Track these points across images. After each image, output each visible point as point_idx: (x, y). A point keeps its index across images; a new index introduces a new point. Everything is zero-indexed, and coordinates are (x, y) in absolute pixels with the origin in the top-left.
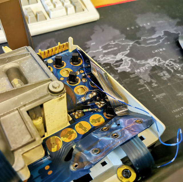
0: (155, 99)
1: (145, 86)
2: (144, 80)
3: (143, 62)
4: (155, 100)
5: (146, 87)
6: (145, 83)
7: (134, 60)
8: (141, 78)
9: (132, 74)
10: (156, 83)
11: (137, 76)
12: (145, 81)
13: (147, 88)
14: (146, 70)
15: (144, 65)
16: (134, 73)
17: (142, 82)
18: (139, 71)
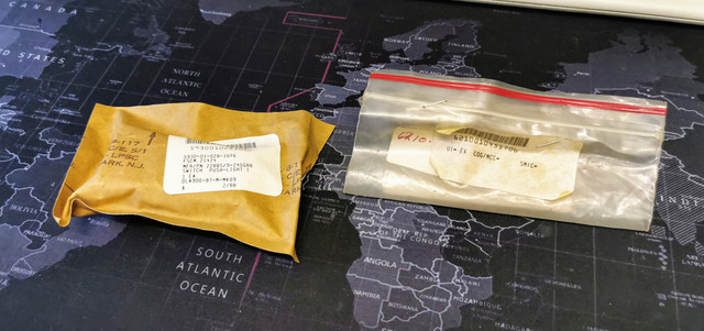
0: (662, 296)
1: (660, 250)
2: (669, 233)
4: (662, 301)
5: (661, 254)
6: (666, 243)
7: (682, 166)
8: (665, 225)
12: (672, 236)
13: (663, 257)
17: (656, 234)
18: (673, 200)
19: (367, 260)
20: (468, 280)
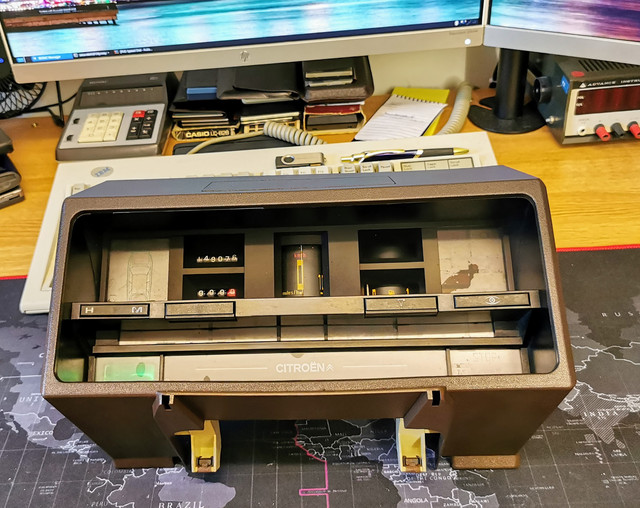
0: (607, 481)
1: (595, 451)
2: (597, 438)
3: (612, 397)
4: (607, 484)
5: (596, 453)
6: (597, 445)
7: (591, 389)
8: (591, 432)
9: (572, 418)
10: (623, 451)
11: (585, 426)
12: (600, 439)
13: (598, 455)
14: (611, 418)
15: (611, 405)
16: (580, 417)
17: (589, 440)
18: (593, 414)
19: (406, 501)
20: (479, 499)
